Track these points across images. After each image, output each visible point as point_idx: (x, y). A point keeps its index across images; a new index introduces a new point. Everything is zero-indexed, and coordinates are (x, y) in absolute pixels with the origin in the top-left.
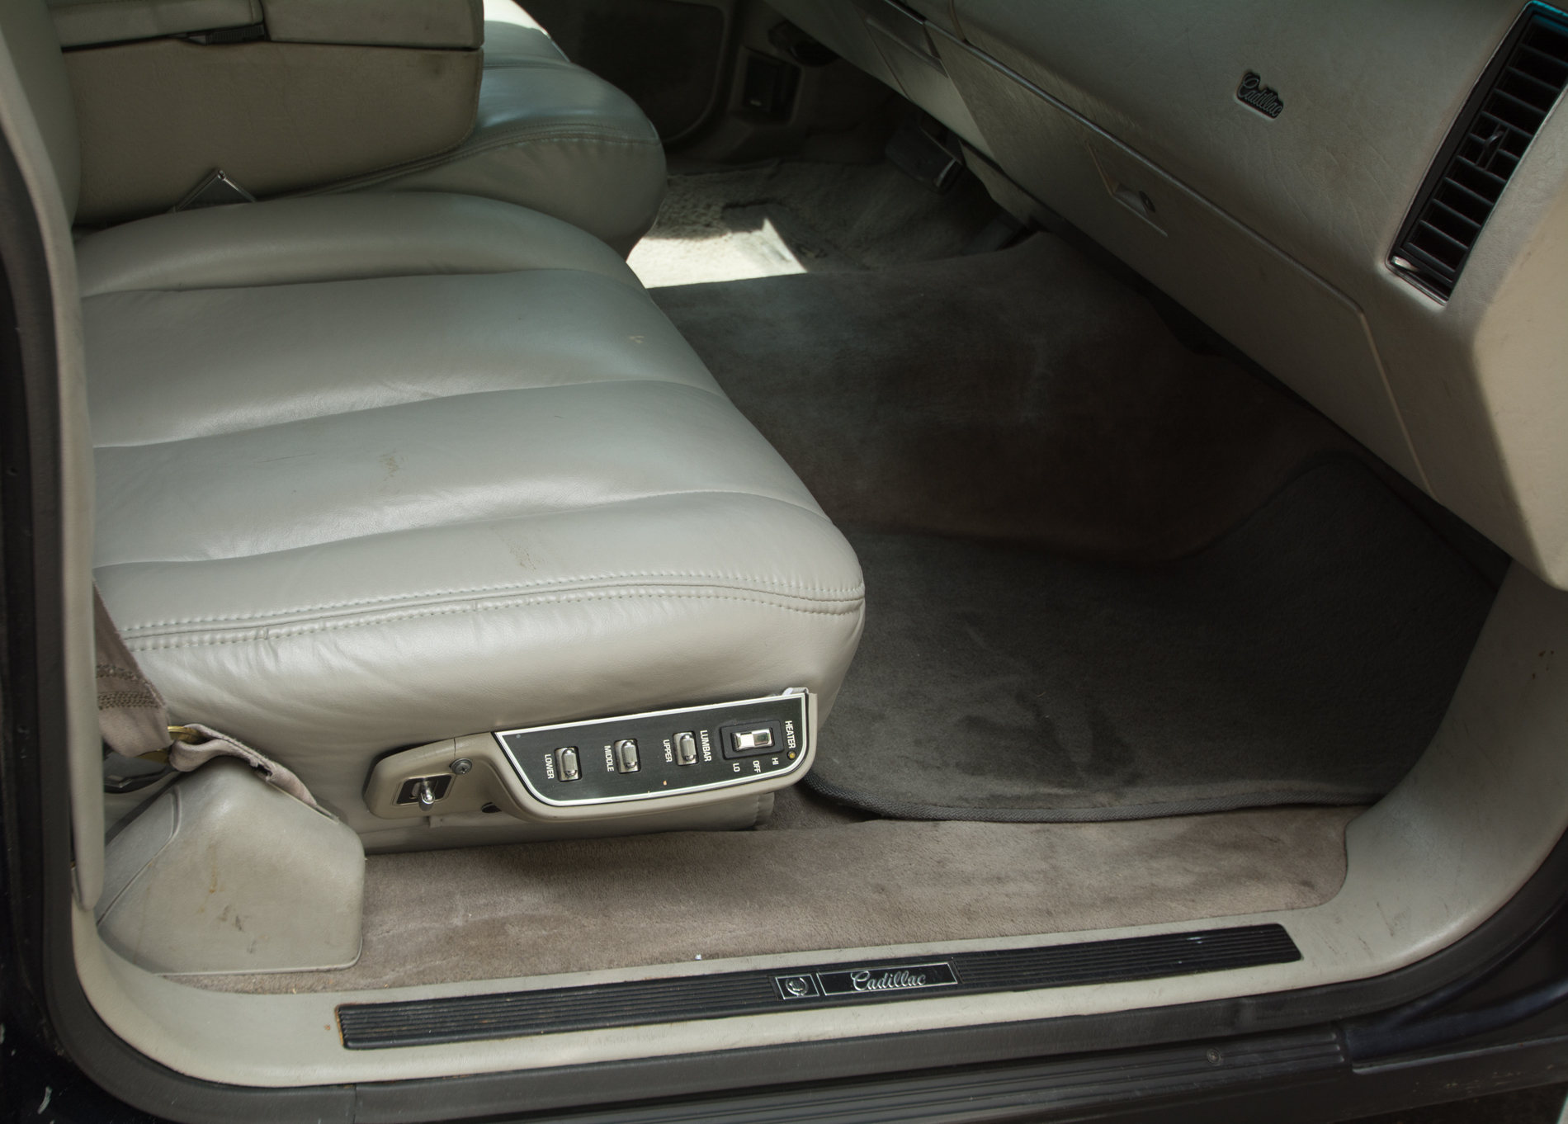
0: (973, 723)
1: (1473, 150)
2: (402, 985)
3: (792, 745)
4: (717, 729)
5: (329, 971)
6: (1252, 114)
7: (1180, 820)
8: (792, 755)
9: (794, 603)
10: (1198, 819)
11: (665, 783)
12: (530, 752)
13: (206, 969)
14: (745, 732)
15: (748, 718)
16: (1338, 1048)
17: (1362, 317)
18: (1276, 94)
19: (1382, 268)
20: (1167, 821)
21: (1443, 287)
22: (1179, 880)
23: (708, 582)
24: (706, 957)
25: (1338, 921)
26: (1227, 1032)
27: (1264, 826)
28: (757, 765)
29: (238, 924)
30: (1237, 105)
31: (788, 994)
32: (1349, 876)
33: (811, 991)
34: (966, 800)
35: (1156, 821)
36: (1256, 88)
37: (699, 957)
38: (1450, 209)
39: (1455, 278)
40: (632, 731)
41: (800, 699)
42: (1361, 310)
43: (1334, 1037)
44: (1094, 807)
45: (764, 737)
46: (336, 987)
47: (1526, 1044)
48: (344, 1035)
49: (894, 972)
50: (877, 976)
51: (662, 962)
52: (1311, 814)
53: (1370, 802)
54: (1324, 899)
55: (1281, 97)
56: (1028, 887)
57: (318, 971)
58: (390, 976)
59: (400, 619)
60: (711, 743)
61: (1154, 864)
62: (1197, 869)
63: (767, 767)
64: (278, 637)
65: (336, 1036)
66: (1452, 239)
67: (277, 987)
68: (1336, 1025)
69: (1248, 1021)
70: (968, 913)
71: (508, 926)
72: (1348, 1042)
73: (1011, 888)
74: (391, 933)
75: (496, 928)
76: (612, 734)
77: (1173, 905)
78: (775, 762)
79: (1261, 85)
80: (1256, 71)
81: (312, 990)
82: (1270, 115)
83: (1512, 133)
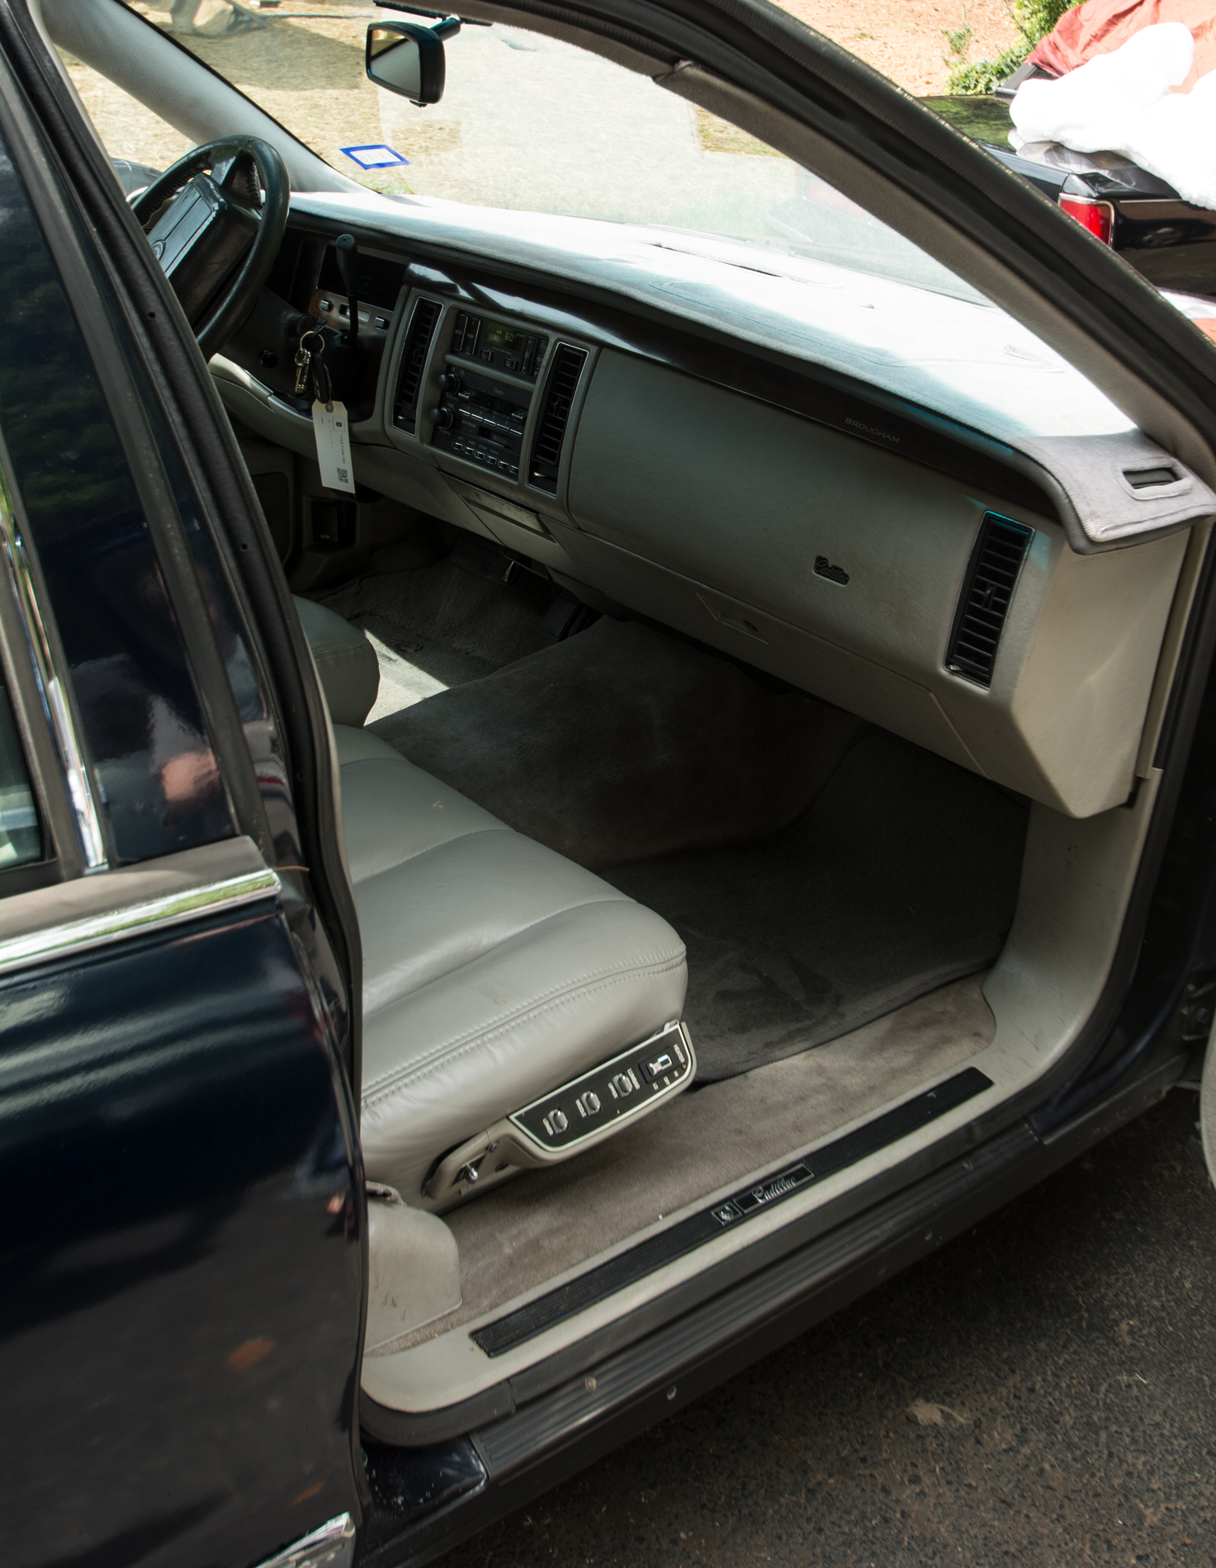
0: (724, 996)
1: (978, 599)
2: (497, 1305)
3: (682, 1060)
4: (636, 1066)
5: (450, 1314)
6: (829, 583)
7: (884, 1019)
8: (684, 1066)
9: (656, 968)
10: (894, 1014)
11: (618, 1112)
12: (533, 1121)
13: (378, 1342)
14: (654, 1061)
15: (653, 1053)
16: (1031, 1132)
17: (932, 695)
18: (841, 570)
19: (943, 671)
20: (877, 1022)
21: (985, 681)
22: (904, 1060)
23: (607, 974)
24: (666, 1214)
25: (1004, 1052)
26: (969, 1147)
27: (935, 1005)
28: (666, 1080)
29: (394, 1304)
30: (816, 577)
31: (723, 1220)
32: (997, 1020)
33: (736, 1213)
34: (754, 1053)
35: (871, 1025)
36: (827, 566)
37: (660, 1217)
38: (974, 633)
39: (990, 673)
40: (588, 1085)
41: (677, 1030)
42: (931, 691)
43: (1027, 1126)
44: (831, 1028)
45: (665, 1062)
46: (461, 1323)
47: (1129, 1089)
48: (485, 1351)
49: (776, 1182)
50: (767, 1188)
51: (640, 1229)
52: (957, 986)
53: (989, 965)
54: (990, 1040)
55: (845, 572)
56: (821, 1097)
57: (444, 1317)
58: (485, 1303)
59: (442, 1064)
60: (636, 1076)
61: (886, 1054)
62: (912, 1049)
63: (672, 1079)
64: (373, 1103)
65: (480, 1354)
66: (981, 651)
67: (424, 1336)
68: (1025, 1119)
69: (978, 1134)
70: (797, 1128)
71: (541, 1242)
72: (1035, 1126)
73: (813, 1101)
74: (470, 1274)
75: (534, 1245)
76: (576, 1092)
77: (909, 1077)
78: (676, 1074)
79: (830, 565)
80: (823, 556)
81: (447, 1330)
82: (842, 583)
83: (998, 588)
